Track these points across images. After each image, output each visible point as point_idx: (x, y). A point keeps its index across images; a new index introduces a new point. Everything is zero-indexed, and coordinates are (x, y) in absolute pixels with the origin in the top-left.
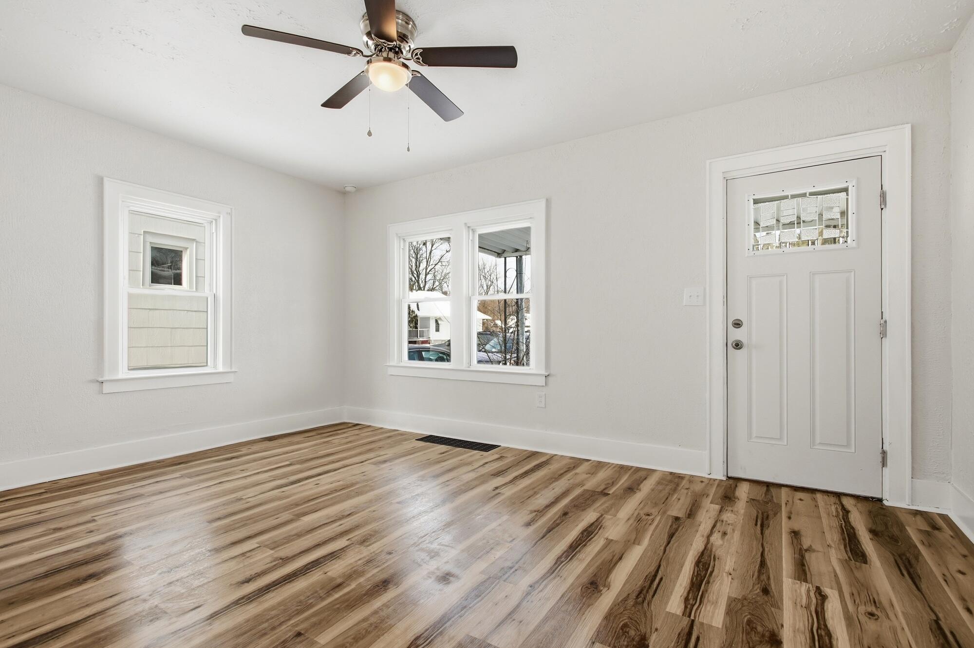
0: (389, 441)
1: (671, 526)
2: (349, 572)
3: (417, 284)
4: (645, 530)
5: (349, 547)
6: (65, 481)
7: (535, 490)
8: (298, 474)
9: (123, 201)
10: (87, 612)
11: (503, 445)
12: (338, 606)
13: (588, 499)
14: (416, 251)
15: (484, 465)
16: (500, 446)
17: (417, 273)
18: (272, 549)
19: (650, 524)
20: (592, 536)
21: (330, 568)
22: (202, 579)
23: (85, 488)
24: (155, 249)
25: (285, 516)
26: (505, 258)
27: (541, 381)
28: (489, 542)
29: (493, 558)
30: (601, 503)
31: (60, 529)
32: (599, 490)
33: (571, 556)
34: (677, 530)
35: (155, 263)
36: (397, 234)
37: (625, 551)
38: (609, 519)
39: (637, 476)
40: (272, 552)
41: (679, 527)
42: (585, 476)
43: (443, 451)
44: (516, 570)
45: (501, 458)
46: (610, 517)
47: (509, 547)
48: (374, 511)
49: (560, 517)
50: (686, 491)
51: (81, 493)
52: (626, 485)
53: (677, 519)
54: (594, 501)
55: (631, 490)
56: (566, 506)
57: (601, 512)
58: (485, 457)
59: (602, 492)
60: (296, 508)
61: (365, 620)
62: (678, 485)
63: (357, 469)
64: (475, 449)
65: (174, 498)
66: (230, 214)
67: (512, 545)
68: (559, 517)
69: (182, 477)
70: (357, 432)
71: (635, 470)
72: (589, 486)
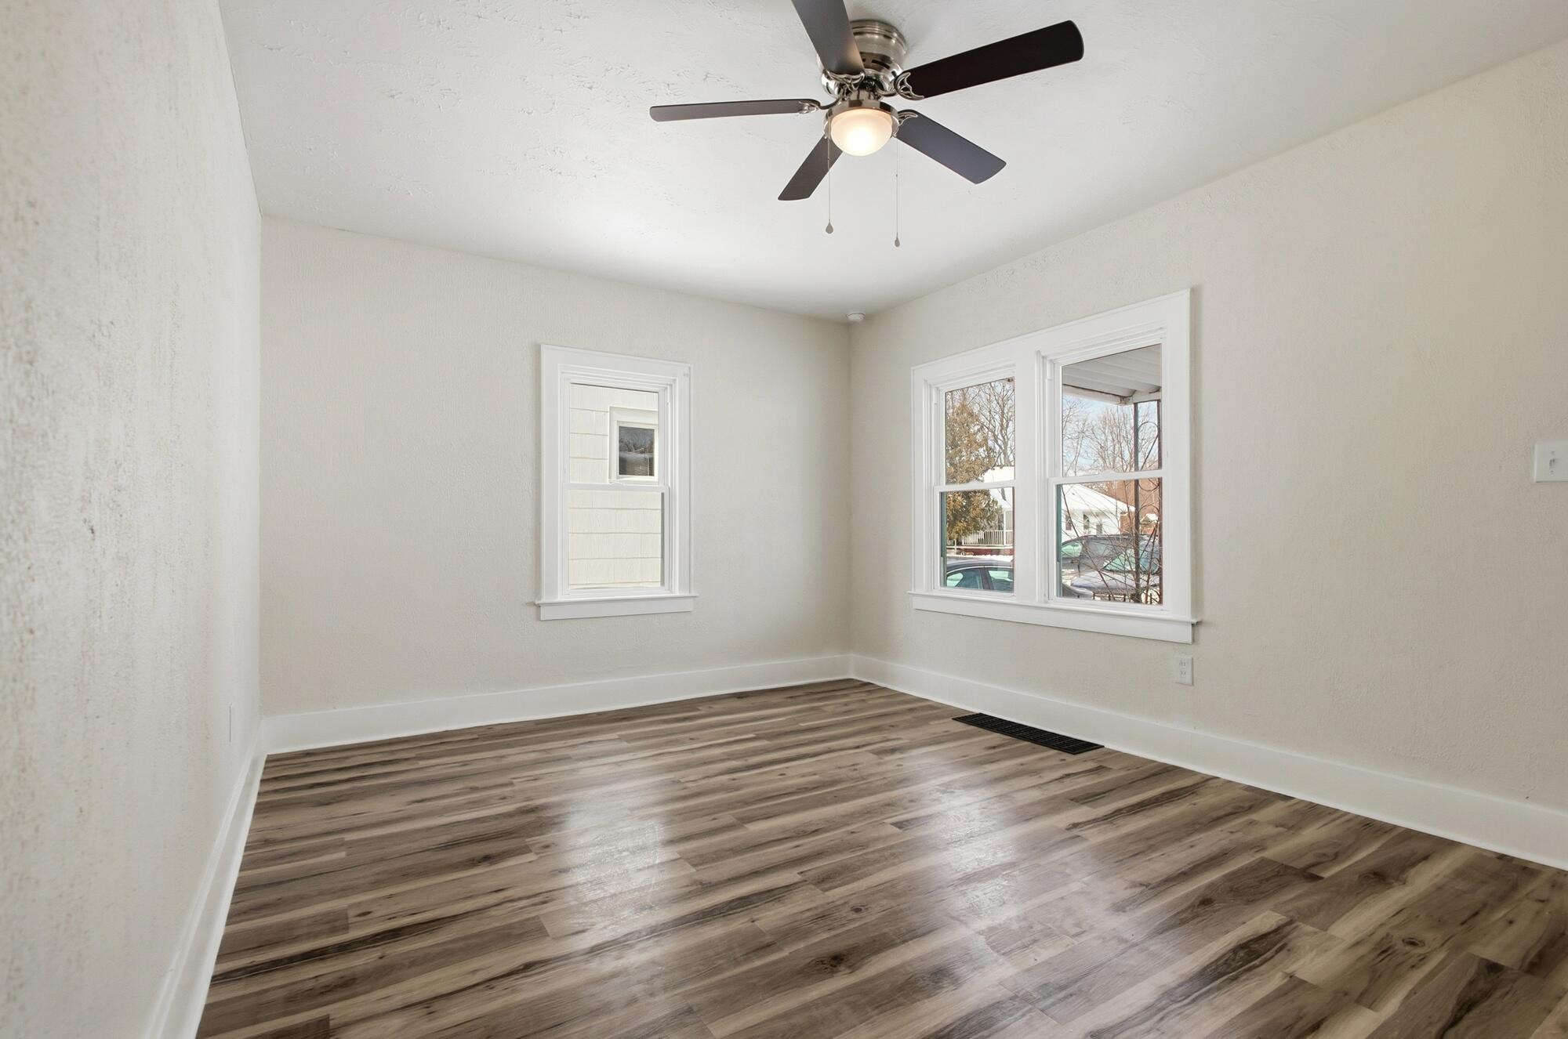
0: (908, 717)
1: (1471, 983)
2: (787, 927)
3: (1002, 456)
4: (1396, 975)
5: (797, 886)
6: (499, 728)
7: (1152, 842)
8: (762, 754)
9: (563, 373)
10: (469, 905)
11: (1108, 745)
12: (755, 980)
13: (1267, 880)
14: (1000, 402)
15: (1062, 778)
16: (1103, 747)
17: (1004, 437)
18: (694, 865)
19: (1413, 967)
20: (1257, 962)
21: (761, 915)
22: (599, 891)
23: (515, 738)
24: (623, 430)
25: (726, 818)
26: (1136, 404)
27: (1186, 634)
28: (1032, 928)
29: (1033, 960)
30: (1296, 894)
31: (474, 789)
32: (1299, 864)
33: (1197, 994)
34: (1487, 995)
35: (624, 447)
36: (926, 381)
37: (1331, 1014)
38: (1307, 934)
39: (1403, 850)
40: (693, 870)
41: (1494, 989)
42: (1271, 830)
43: (992, 745)
44: (1071, 995)
45: (1099, 770)
46: (1310, 929)
47: (1068, 945)
48: (852, 833)
49: (1192, 906)
50: (1537, 906)
51: (509, 745)
52: (1372, 864)
53: (1493, 968)
54: (1282, 887)
55: (1379, 878)
56: (1212, 886)
57: (1291, 914)
58: (1068, 765)
59: (1304, 870)
60: (743, 807)
61: (786, 1015)
62: (1514, 887)
63: (846, 758)
64: (1053, 748)
65: (605, 768)
66: (688, 376)
67: (1076, 943)
68: (1189, 907)
69: (620, 739)
70: (863, 696)
71: (1399, 835)
72: (1273, 852)
